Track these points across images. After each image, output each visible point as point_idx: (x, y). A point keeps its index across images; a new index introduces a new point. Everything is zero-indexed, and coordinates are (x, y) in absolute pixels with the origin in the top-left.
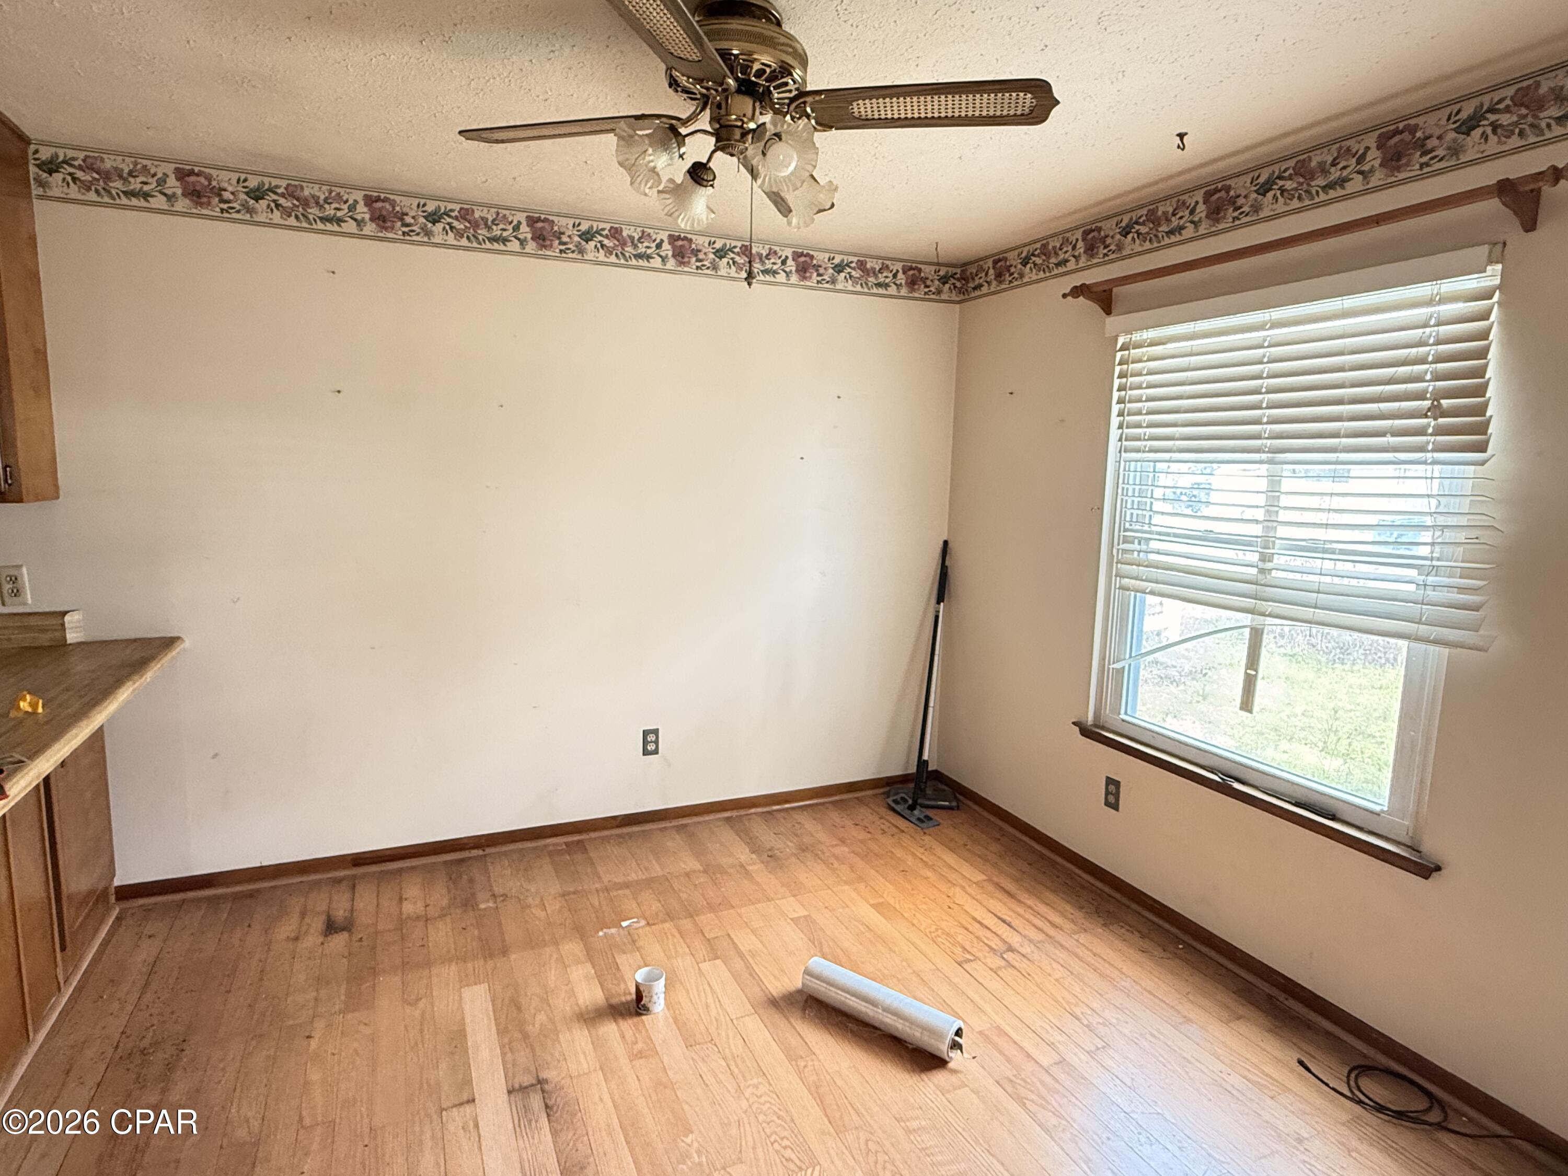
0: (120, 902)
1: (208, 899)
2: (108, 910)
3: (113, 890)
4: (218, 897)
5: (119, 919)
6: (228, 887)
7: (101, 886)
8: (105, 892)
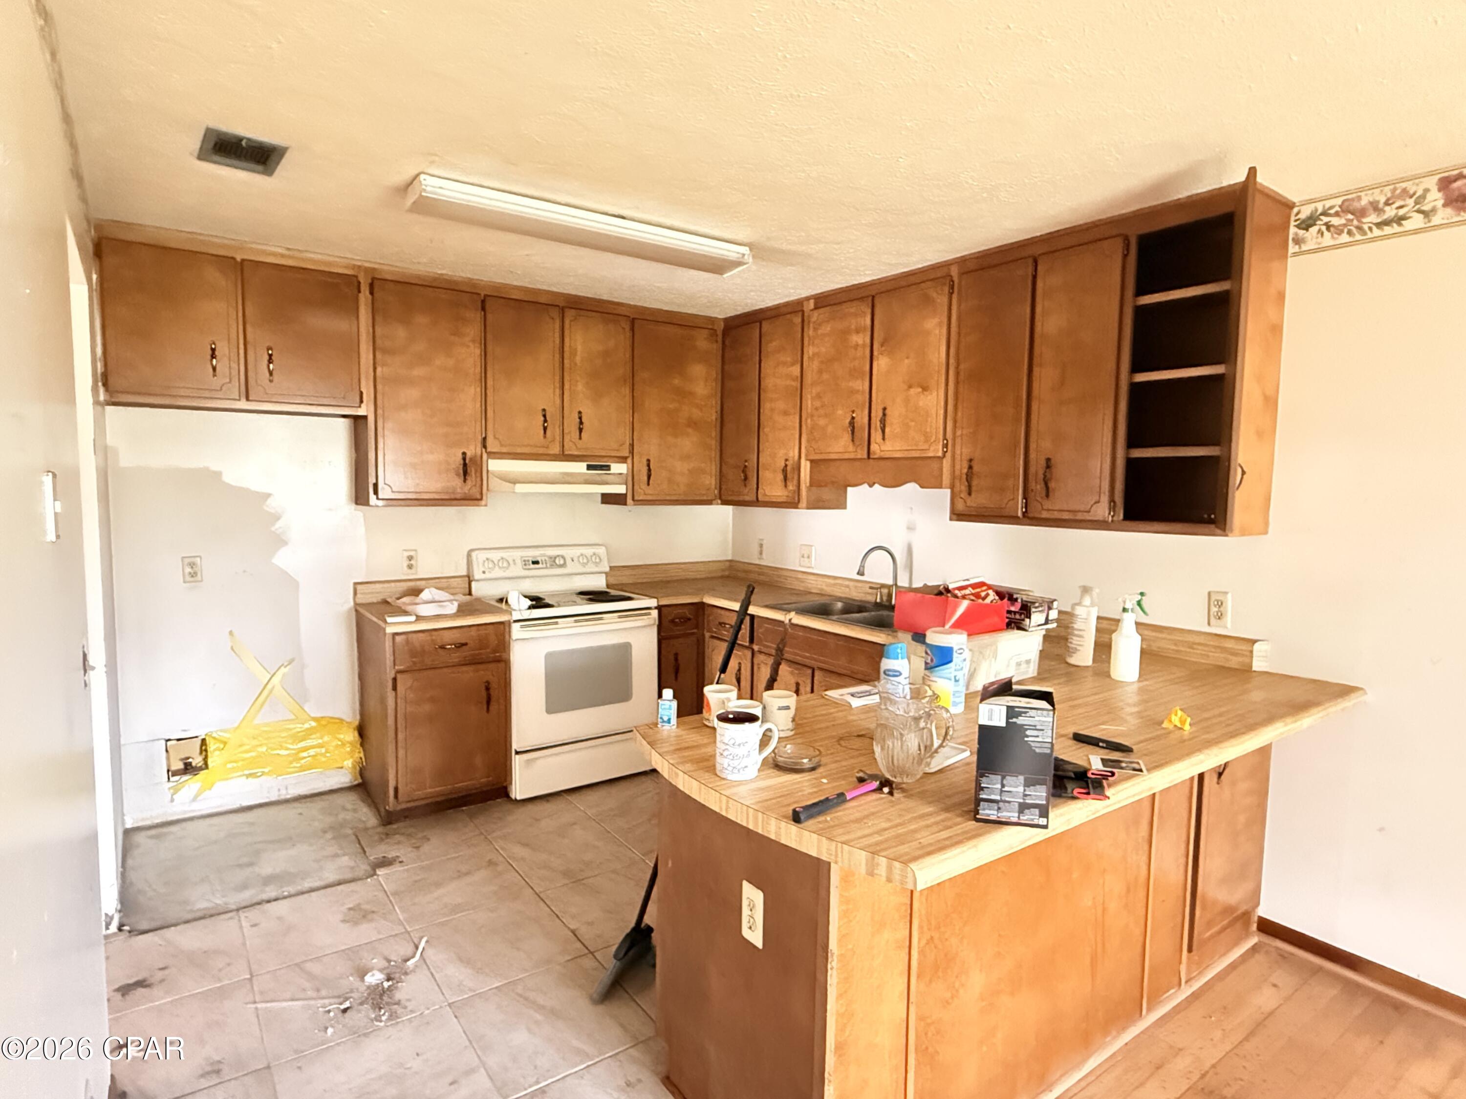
0: (1261, 934)
1: (1347, 982)
2: (1247, 934)
3: (1256, 919)
4: (1358, 985)
5: (1254, 949)
6: (1372, 981)
7: (1243, 908)
8: (1246, 916)
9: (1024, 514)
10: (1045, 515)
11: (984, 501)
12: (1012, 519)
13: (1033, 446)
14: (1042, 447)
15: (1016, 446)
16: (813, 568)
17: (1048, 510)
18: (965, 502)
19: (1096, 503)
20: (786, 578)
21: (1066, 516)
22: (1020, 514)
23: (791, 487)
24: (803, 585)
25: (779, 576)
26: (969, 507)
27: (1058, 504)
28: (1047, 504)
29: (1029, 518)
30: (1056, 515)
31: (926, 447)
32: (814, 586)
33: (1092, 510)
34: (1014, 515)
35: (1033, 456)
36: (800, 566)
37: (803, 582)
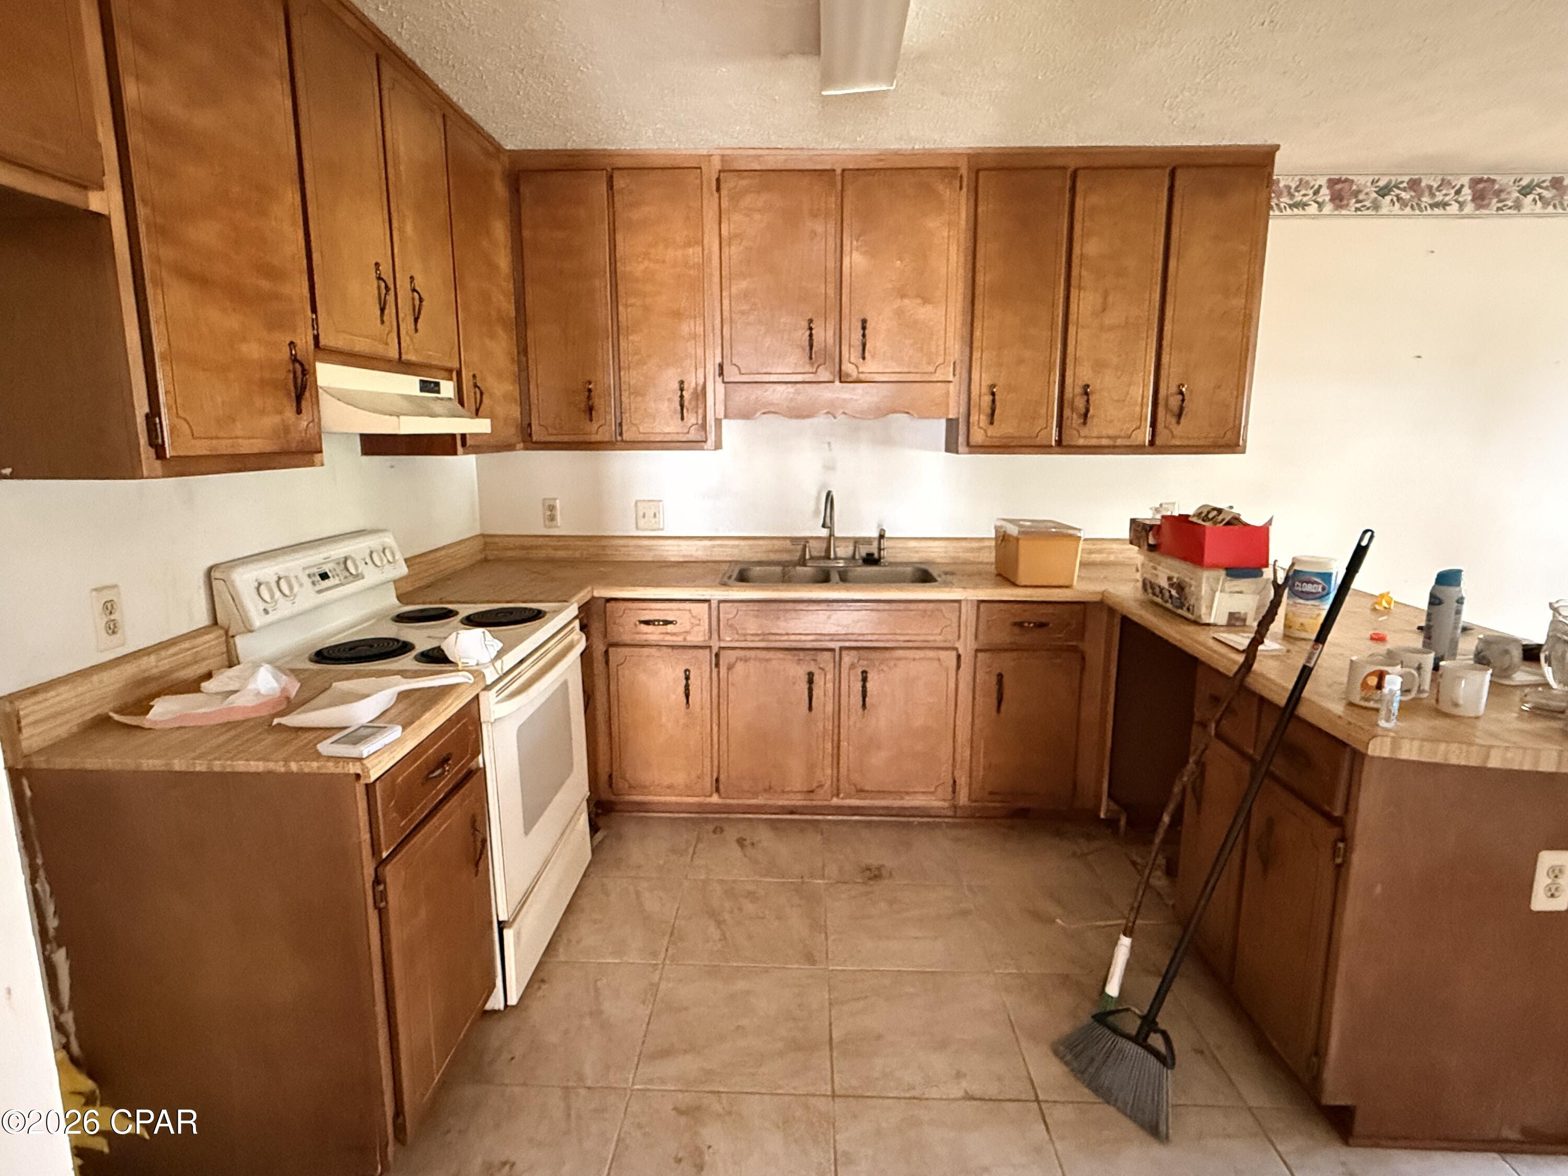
9: (1059, 442)
10: (1081, 442)
11: (1011, 431)
12: (1043, 448)
13: (1069, 373)
14: (1081, 374)
15: (1051, 370)
16: (662, 529)
17: (1085, 437)
18: (985, 431)
19: (1136, 429)
20: (616, 548)
21: (1104, 442)
22: (1053, 443)
23: (691, 419)
24: (652, 554)
25: (604, 547)
26: (991, 437)
27: (1098, 429)
28: (1084, 431)
29: (1062, 446)
30: (1094, 442)
31: (931, 369)
32: (676, 553)
33: (1133, 435)
34: (1047, 443)
35: (1069, 381)
36: (637, 528)
37: (650, 550)
